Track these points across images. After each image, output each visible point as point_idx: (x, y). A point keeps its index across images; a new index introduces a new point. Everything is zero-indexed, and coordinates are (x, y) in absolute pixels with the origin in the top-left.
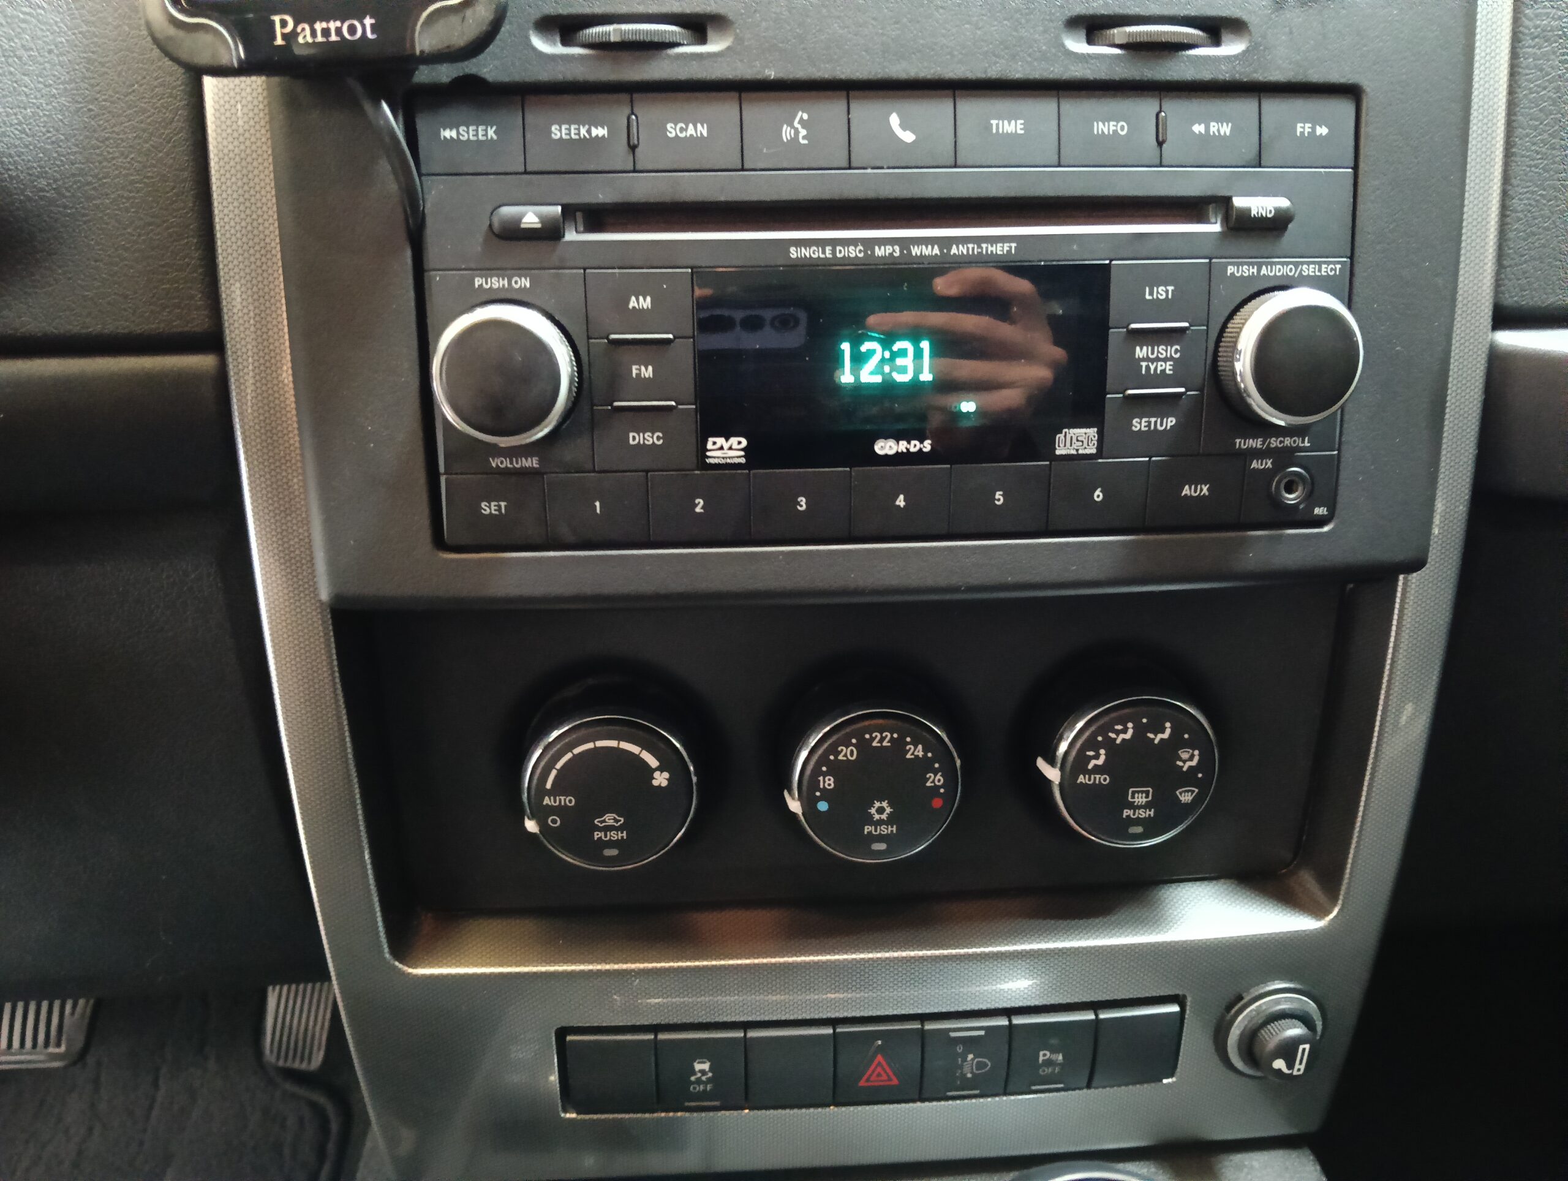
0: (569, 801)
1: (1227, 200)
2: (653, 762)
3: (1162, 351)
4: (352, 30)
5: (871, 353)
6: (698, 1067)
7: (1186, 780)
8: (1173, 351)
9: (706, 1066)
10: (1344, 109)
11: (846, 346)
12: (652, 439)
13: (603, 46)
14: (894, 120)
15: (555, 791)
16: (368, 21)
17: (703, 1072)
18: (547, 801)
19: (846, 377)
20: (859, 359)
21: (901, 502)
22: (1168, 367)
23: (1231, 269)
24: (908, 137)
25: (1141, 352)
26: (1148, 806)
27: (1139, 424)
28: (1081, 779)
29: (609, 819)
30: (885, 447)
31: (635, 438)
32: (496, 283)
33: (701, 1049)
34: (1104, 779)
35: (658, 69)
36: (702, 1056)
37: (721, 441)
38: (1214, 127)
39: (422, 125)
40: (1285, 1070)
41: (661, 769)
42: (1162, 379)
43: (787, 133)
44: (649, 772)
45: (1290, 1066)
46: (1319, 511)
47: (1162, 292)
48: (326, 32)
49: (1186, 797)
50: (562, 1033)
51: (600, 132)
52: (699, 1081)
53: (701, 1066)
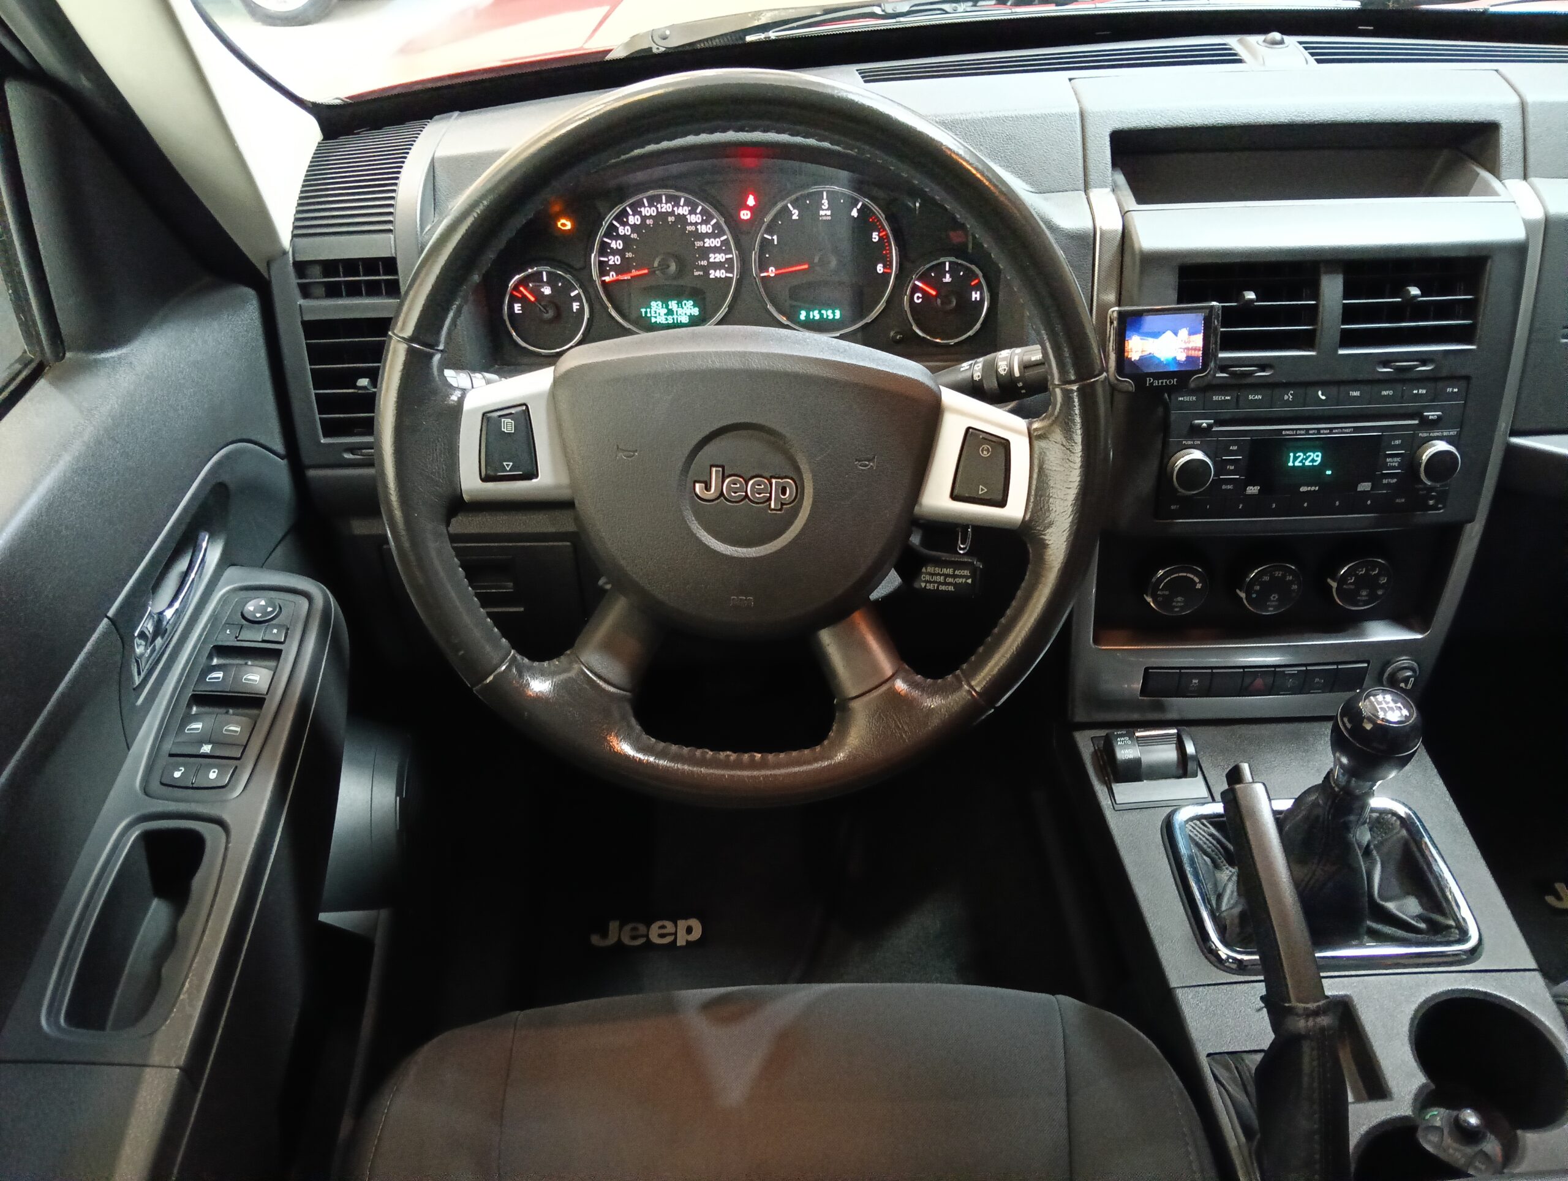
0: (1167, 593)
1: (1422, 413)
2: (1196, 580)
3: (1395, 459)
5: (1300, 456)
6: (1194, 681)
7: (1381, 587)
8: (1399, 459)
9: (1197, 681)
10: (1463, 383)
11: (1292, 455)
12: (1229, 487)
13: (1233, 374)
14: (1320, 393)
15: (1162, 590)
17: (1195, 684)
18: (1159, 593)
19: (1290, 464)
20: (1295, 458)
21: (1306, 505)
22: (1396, 464)
23: (1420, 434)
24: (1323, 398)
25: (1388, 460)
26: (1366, 596)
27: (1385, 481)
28: (1344, 586)
29: (1179, 599)
30: (1303, 489)
31: (1224, 487)
32: (1190, 443)
33: (1196, 675)
34: (1352, 587)
35: (1249, 380)
36: (1195, 679)
37: (1251, 487)
38: (1420, 391)
39: (1173, 397)
40: (1404, 687)
41: (1199, 583)
42: (1394, 468)
43: (1286, 397)
44: (1195, 583)
45: (1406, 686)
46: (1440, 506)
47: (1397, 442)
48: (1162, 383)
49: (1380, 592)
50: (1146, 669)
51: (1228, 398)
52: (1192, 687)
53: (1195, 681)
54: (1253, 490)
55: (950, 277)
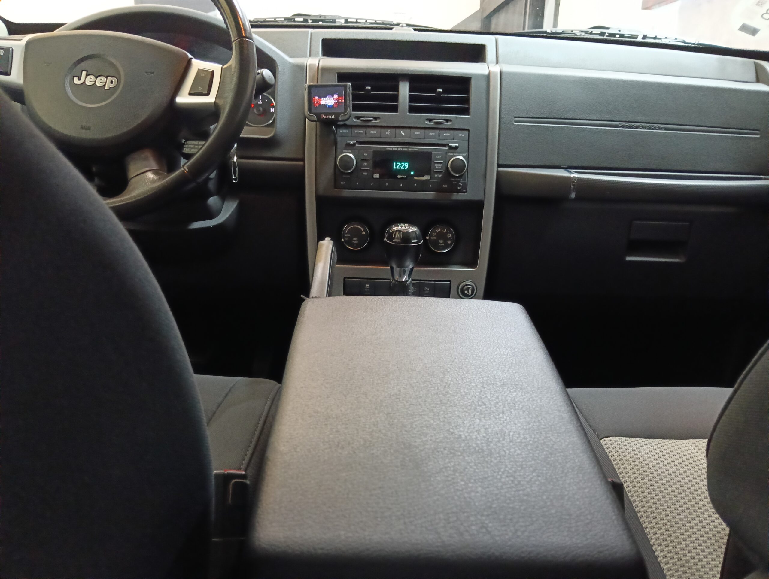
0: (349, 235)
1: (449, 144)
2: (363, 230)
3: (439, 165)
4: (331, 117)
5: (398, 164)
7: (449, 239)
8: (441, 165)
10: (467, 132)
11: (395, 163)
12: (366, 174)
13: (362, 121)
14: (402, 132)
15: (347, 233)
16: (334, 116)
17: (368, 287)
18: (346, 235)
19: (395, 168)
20: (396, 166)
21: (401, 185)
22: (440, 168)
23: (449, 154)
24: (403, 134)
25: (436, 165)
26: (442, 243)
27: (436, 176)
28: (432, 238)
29: (355, 239)
30: (399, 177)
31: (363, 173)
32: (347, 150)
33: (367, 282)
34: (435, 238)
35: (370, 124)
37: (376, 174)
38: (447, 134)
39: (338, 130)
40: (467, 293)
41: (364, 231)
42: (439, 169)
43: (387, 133)
44: (362, 232)
45: (468, 292)
46: (464, 191)
47: (439, 157)
48: (328, 117)
49: (449, 242)
50: (345, 278)
51: (362, 132)
52: (367, 288)
53: (367, 285)
54: (376, 176)
55: (262, 101)
